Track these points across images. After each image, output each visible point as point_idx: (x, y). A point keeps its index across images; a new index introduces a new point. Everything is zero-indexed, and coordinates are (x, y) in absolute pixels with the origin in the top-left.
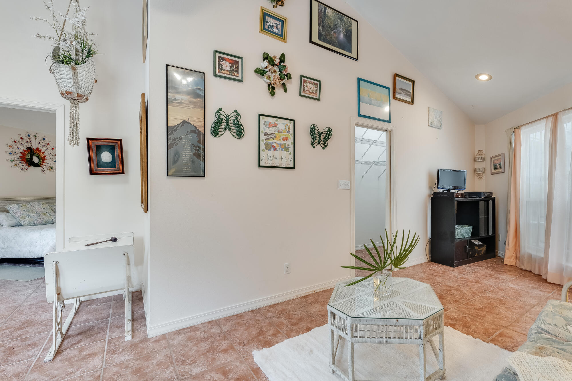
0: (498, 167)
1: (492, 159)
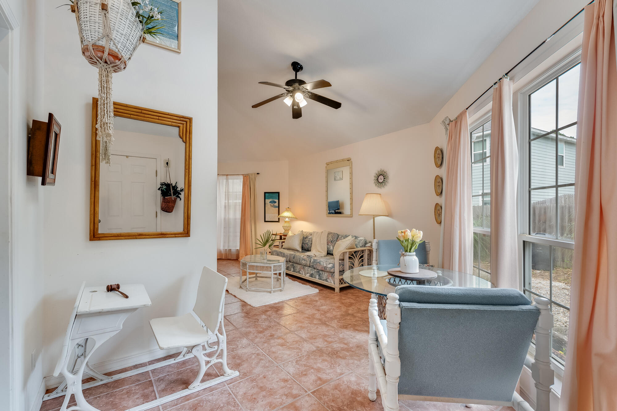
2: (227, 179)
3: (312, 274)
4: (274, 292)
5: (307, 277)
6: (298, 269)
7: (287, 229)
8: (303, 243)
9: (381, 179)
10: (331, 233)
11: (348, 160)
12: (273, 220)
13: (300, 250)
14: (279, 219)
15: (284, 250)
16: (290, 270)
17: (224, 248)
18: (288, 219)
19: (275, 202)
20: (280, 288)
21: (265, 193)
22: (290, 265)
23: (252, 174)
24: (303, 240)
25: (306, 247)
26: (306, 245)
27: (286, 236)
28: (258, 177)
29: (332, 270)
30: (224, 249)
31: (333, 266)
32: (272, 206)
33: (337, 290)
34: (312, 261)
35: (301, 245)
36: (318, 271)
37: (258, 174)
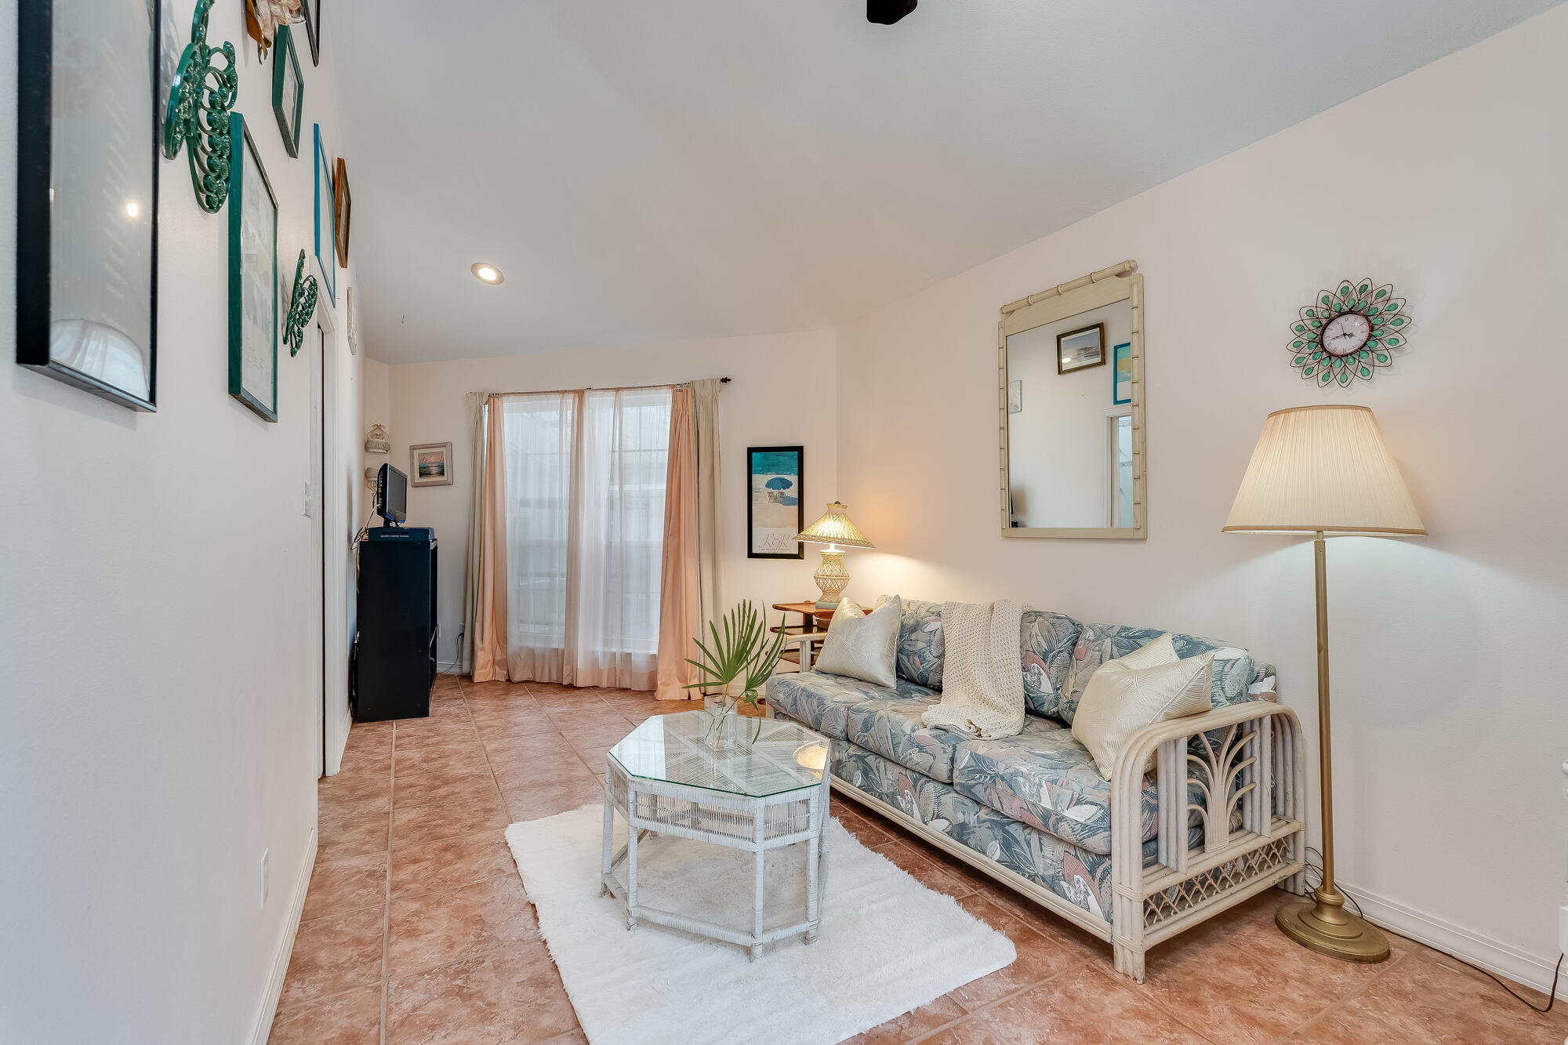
0: (434, 470)
1: (416, 453)
2: (618, 406)
3: (963, 826)
4: (770, 948)
5: (936, 832)
6: (885, 783)
7: (833, 587)
8: (900, 651)
9: (1345, 336)
10: (1039, 614)
11: (1118, 275)
12: (779, 552)
13: (891, 681)
14: (801, 546)
15: (821, 680)
16: (850, 781)
17: (606, 649)
18: (836, 548)
19: (788, 484)
20: (803, 927)
21: (751, 451)
22: (850, 757)
23: (703, 383)
24: (901, 637)
25: (915, 667)
26: (917, 660)
27: (830, 615)
28: (727, 395)
29: (1097, 843)
30: (605, 653)
31: (1102, 819)
32: (776, 500)
33: (1130, 956)
34: (964, 760)
35: (893, 661)
36: (1002, 822)
37: (725, 380)
